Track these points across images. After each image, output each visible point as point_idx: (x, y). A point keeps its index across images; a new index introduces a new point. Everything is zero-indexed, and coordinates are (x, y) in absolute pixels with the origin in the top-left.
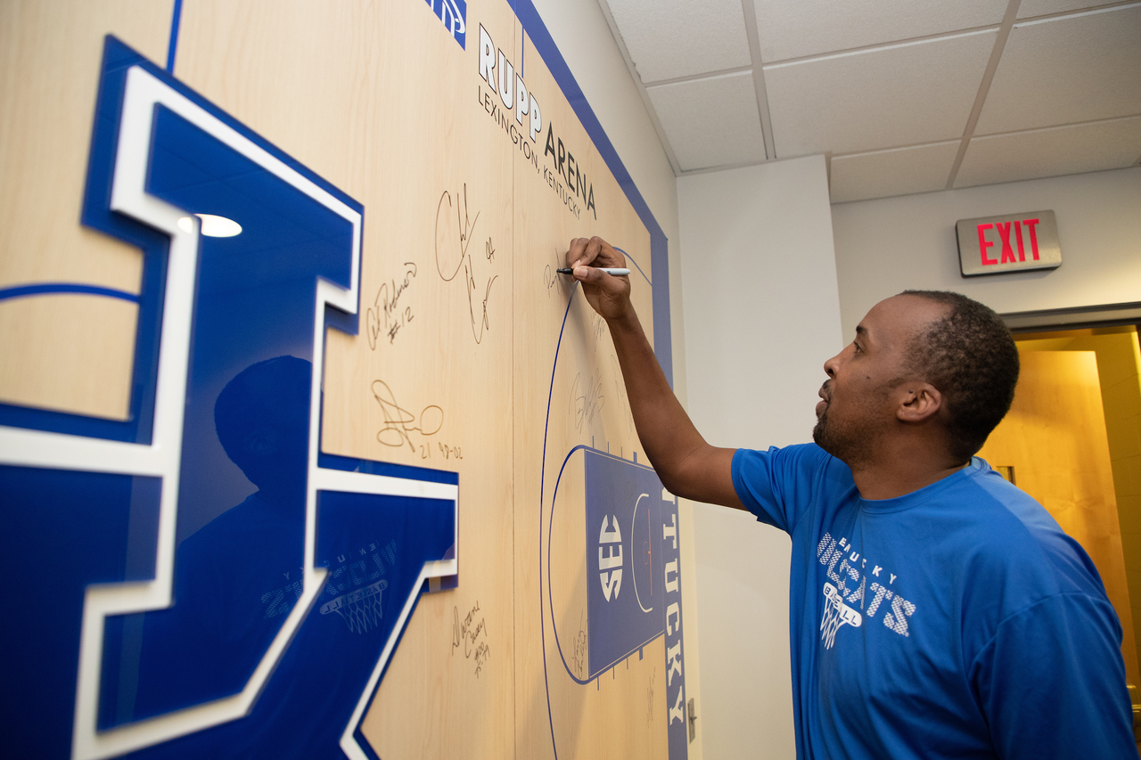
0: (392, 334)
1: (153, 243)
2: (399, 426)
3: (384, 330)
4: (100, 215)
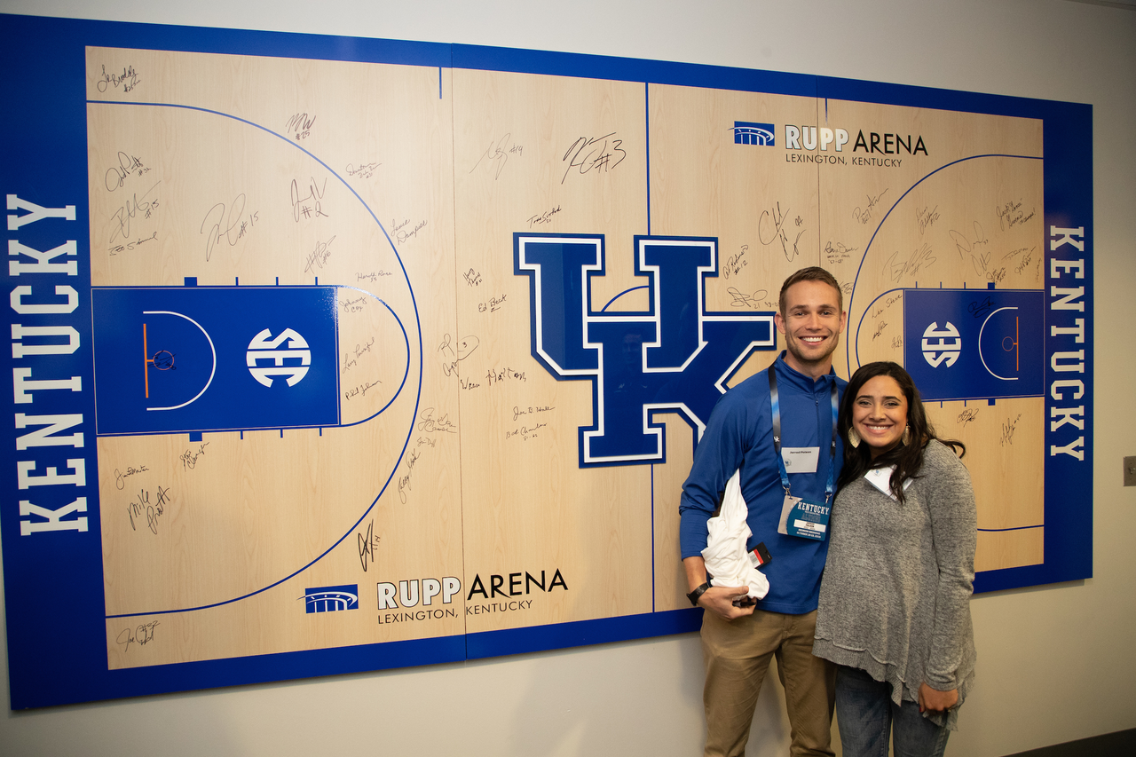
0: (736, 272)
1: (650, 274)
2: (742, 300)
3: (732, 272)
4: (638, 273)
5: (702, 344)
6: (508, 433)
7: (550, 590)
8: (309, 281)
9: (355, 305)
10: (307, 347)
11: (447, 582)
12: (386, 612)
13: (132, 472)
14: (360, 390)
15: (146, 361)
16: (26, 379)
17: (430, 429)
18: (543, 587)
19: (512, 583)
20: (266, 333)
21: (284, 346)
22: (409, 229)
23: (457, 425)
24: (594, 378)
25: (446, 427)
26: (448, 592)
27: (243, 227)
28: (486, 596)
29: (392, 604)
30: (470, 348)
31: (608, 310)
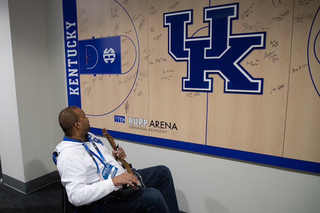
0: (247, 16)
1: (209, 22)
2: (250, 28)
3: (245, 16)
4: (205, 22)
5: (229, 47)
6: (161, 78)
7: (172, 129)
8: (115, 35)
9: (124, 41)
10: (114, 53)
11: (145, 120)
12: (131, 125)
13: (85, 83)
14: (125, 64)
15: (87, 57)
16: (70, 61)
17: (141, 76)
18: (170, 128)
19: (161, 125)
20: (107, 50)
21: (110, 53)
22: (136, 17)
23: (148, 75)
24: (187, 61)
25: (145, 75)
26: (145, 123)
27: (102, 22)
28: (154, 127)
29: (132, 124)
30: (151, 51)
31: (194, 36)
